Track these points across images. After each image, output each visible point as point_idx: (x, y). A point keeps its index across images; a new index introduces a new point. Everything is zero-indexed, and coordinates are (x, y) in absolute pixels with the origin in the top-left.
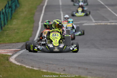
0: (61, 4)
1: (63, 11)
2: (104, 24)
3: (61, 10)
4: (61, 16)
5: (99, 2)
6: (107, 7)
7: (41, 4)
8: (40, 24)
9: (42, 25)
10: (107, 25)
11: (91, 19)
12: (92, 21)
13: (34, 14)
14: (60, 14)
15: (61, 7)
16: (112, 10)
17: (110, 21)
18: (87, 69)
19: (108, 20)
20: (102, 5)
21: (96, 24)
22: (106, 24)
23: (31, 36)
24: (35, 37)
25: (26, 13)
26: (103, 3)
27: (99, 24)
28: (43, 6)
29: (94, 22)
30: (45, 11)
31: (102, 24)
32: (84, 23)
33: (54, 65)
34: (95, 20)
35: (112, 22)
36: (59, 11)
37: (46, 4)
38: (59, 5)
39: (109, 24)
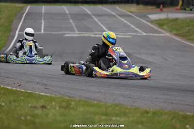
0: (43, 12)
1: (44, 20)
2: (87, 35)
3: (43, 18)
4: (41, 25)
5: (86, 11)
6: (93, 17)
7: (22, 11)
8: (17, 32)
9: (18, 34)
10: (90, 37)
11: (74, 30)
12: (75, 32)
13: (12, 22)
14: (41, 23)
15: (43, 15)
16: (99, 21)
17: (94, 33)
18: (46, 85)
19: (93, 32)
20: (88, 14)
21: (79, 35)
22: (89, 35)
23: (4, 46)
24: (9, 47)
25: (3, 20)
26: (89, 13)
27: (82, 35)
28: (23, 13)
29: (77, 33)
30: (24, 19)
31: (85, 35)
32: (65, 34)
33: (12, 79)
34: (78, 31)
35: (97, 34)
36: (41, 19)
37: (27, 11)
38: (42, 13)
39: (93, 36)
